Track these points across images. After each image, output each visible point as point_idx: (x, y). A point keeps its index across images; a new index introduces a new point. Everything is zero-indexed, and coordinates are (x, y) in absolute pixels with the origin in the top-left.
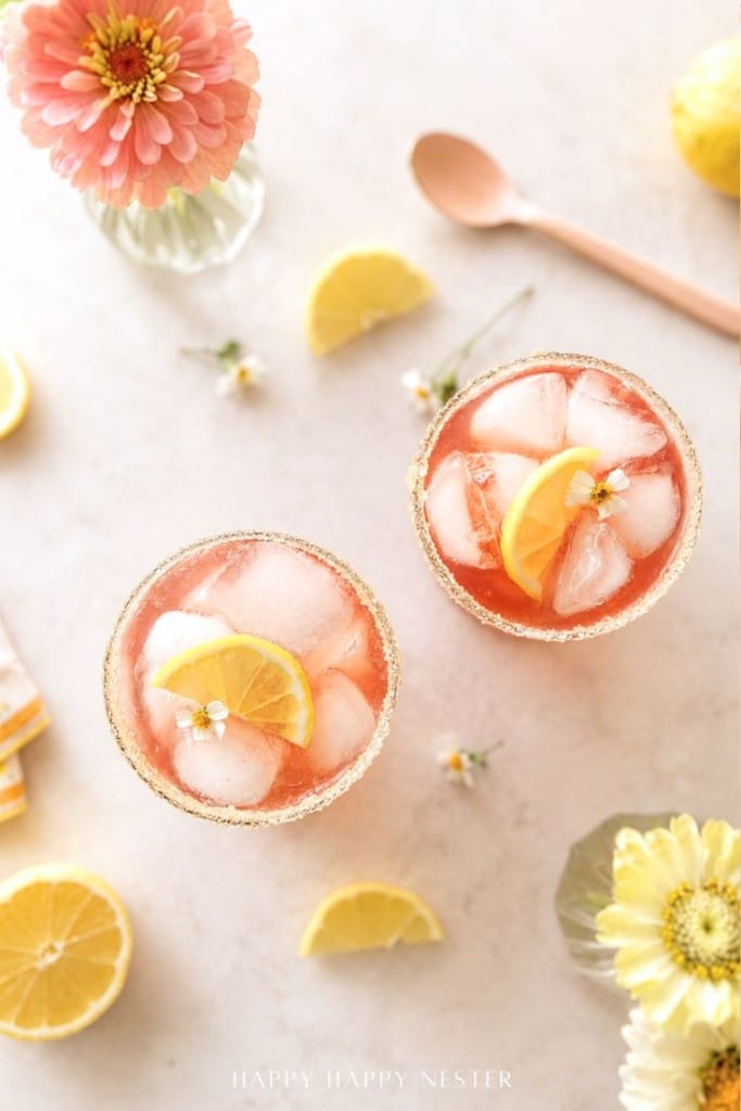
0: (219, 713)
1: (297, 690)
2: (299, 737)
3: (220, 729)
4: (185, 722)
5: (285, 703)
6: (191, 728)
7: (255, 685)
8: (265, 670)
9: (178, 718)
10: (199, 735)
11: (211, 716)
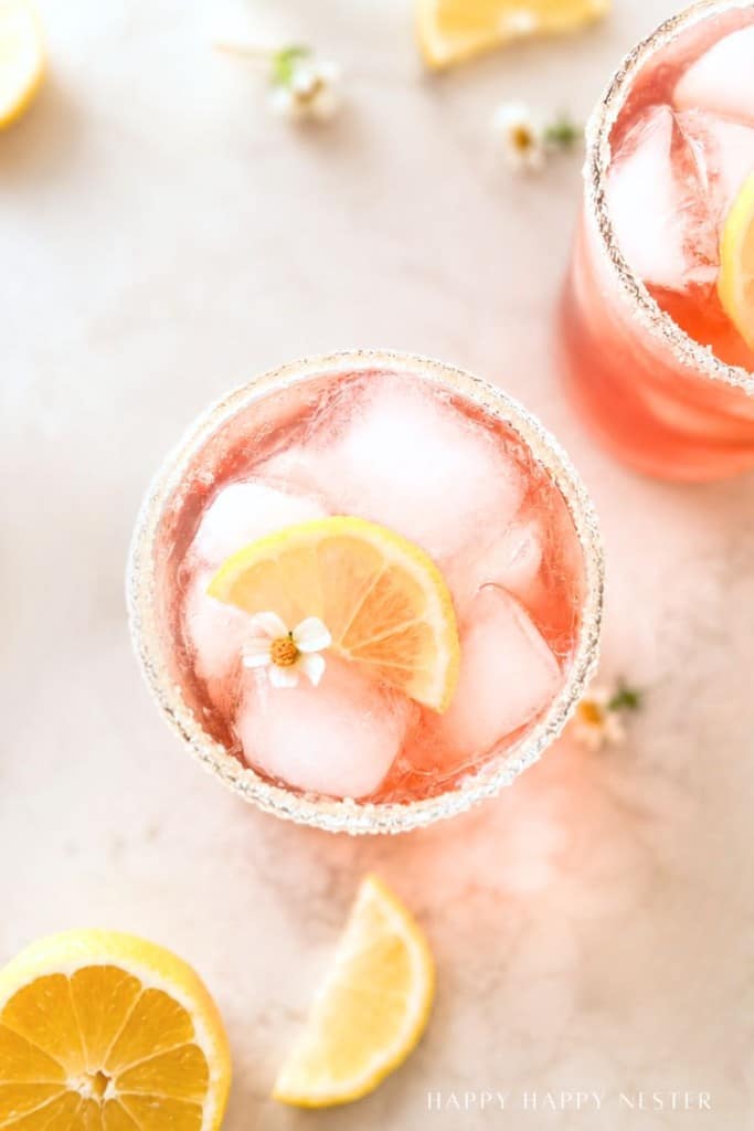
0: (314, 638)
1: (433, 615)
2: (431, 694)
3: (315, 668)
4: (257, 659)
5: (414, 639)
6: (267, 669)
7: (369, 603)
8: (384, 581)
9: (245, 651)
10: (280, 678)
11: (301, 647)
